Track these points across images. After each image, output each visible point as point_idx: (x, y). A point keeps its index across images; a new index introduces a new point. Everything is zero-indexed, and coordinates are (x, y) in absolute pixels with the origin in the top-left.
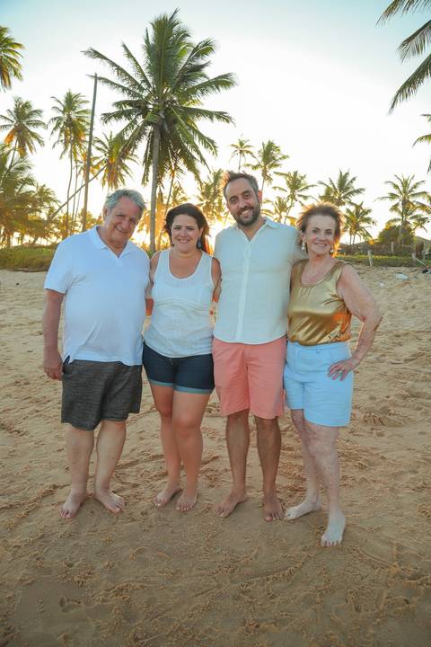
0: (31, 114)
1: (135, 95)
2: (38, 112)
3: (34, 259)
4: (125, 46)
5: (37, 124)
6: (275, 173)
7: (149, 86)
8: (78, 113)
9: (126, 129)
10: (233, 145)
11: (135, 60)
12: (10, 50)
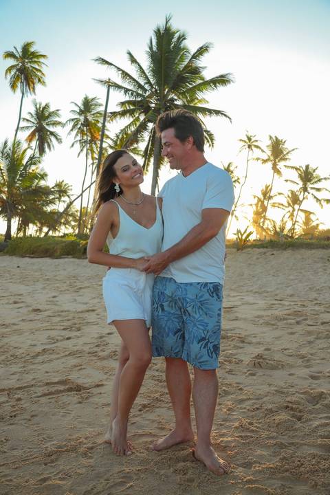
0: (50, 115)
1: (138, 95)
2: (55, 113)
3: (40, 246)
4: (130, 54)
5: (55, 124)
6: (286, 166)
7: (152, 87)
8: (93, 114)
9: (130, 125)
10: (241, 140)
11: (139, 65)
12: (36, 62)
